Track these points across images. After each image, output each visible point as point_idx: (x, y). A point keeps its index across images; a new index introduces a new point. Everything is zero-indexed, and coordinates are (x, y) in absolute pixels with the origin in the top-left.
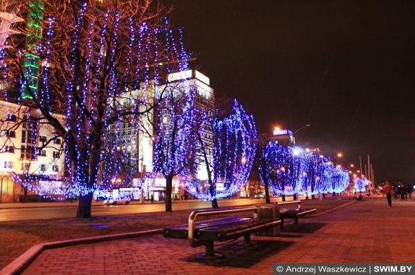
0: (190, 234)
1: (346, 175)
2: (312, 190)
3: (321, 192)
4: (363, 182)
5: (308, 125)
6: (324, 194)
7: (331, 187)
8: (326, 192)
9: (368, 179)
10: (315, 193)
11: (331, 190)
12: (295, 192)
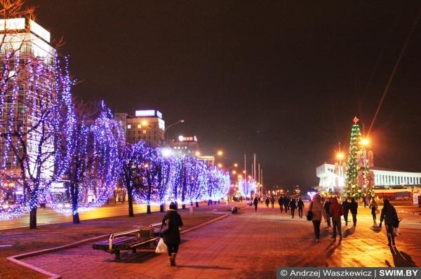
0: (110, 247)
1: (227, 178)
2: (183, 199)
3: (194, 201)
4: (250, 184)
5: (183, 121)
6: (197, 203)
7: (207, 193)
8: (198, 201)
9: (257, 180)
10: (187, 202)
11: (206, 197)
12: (163, 202)
